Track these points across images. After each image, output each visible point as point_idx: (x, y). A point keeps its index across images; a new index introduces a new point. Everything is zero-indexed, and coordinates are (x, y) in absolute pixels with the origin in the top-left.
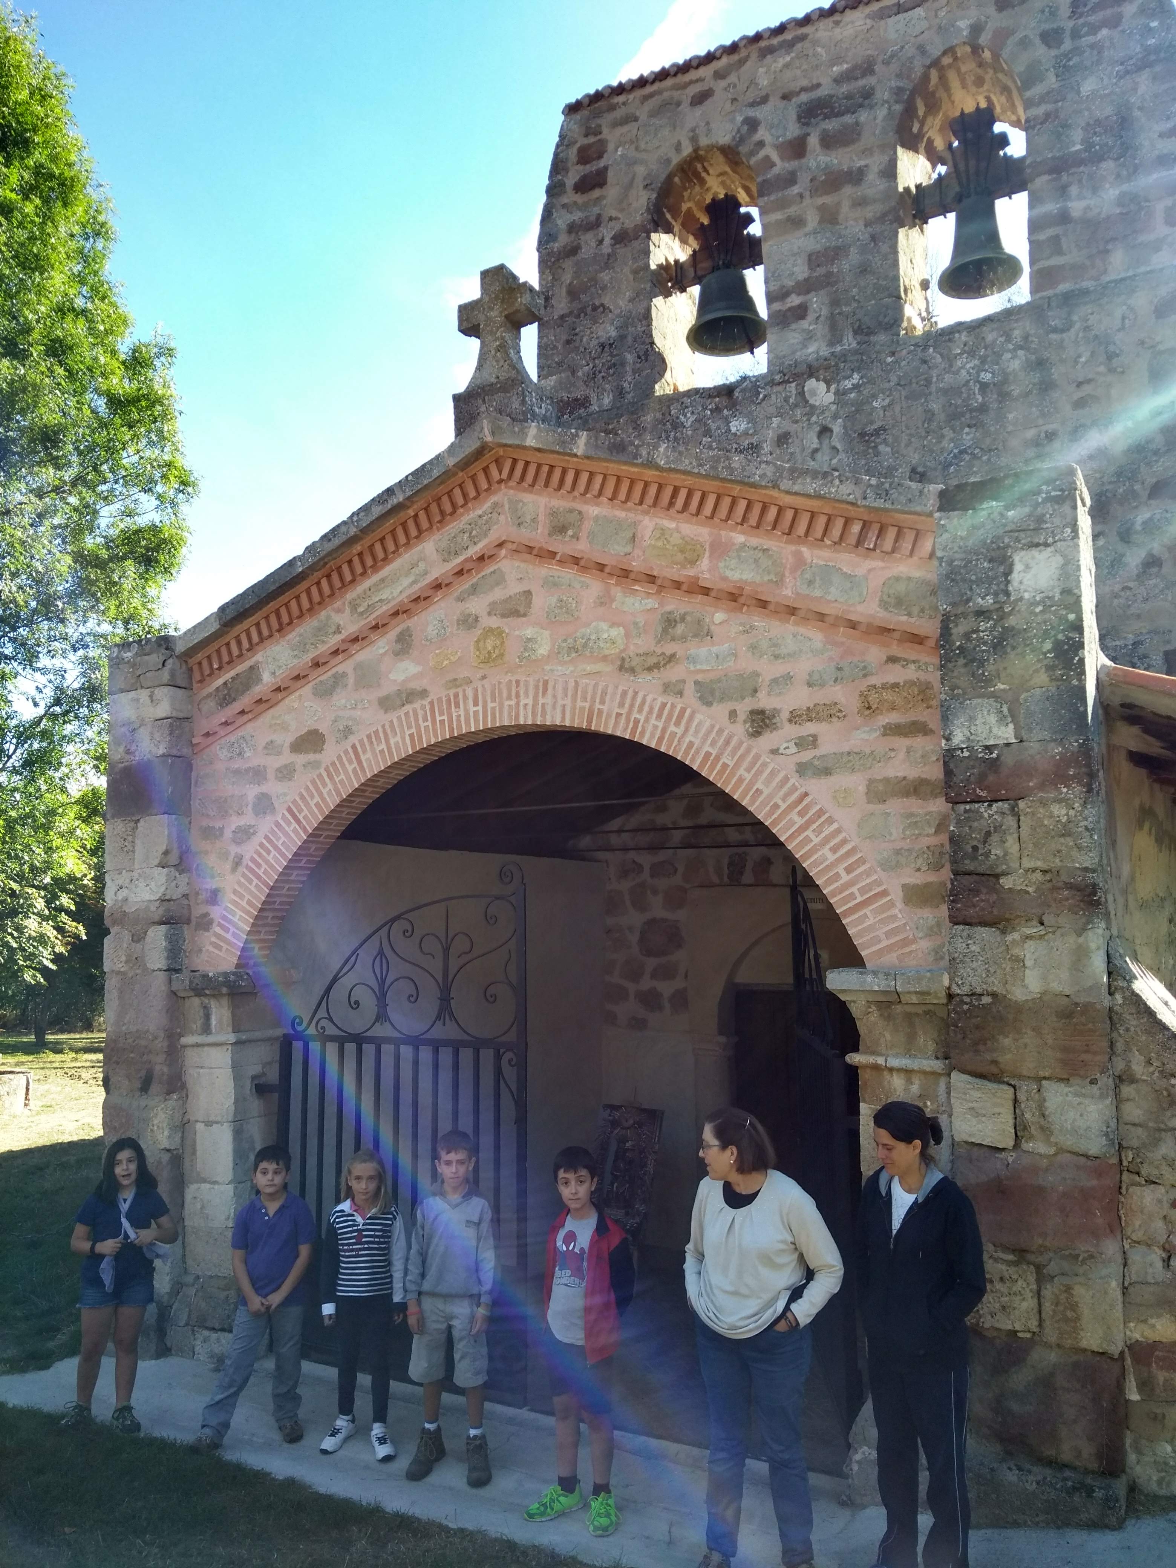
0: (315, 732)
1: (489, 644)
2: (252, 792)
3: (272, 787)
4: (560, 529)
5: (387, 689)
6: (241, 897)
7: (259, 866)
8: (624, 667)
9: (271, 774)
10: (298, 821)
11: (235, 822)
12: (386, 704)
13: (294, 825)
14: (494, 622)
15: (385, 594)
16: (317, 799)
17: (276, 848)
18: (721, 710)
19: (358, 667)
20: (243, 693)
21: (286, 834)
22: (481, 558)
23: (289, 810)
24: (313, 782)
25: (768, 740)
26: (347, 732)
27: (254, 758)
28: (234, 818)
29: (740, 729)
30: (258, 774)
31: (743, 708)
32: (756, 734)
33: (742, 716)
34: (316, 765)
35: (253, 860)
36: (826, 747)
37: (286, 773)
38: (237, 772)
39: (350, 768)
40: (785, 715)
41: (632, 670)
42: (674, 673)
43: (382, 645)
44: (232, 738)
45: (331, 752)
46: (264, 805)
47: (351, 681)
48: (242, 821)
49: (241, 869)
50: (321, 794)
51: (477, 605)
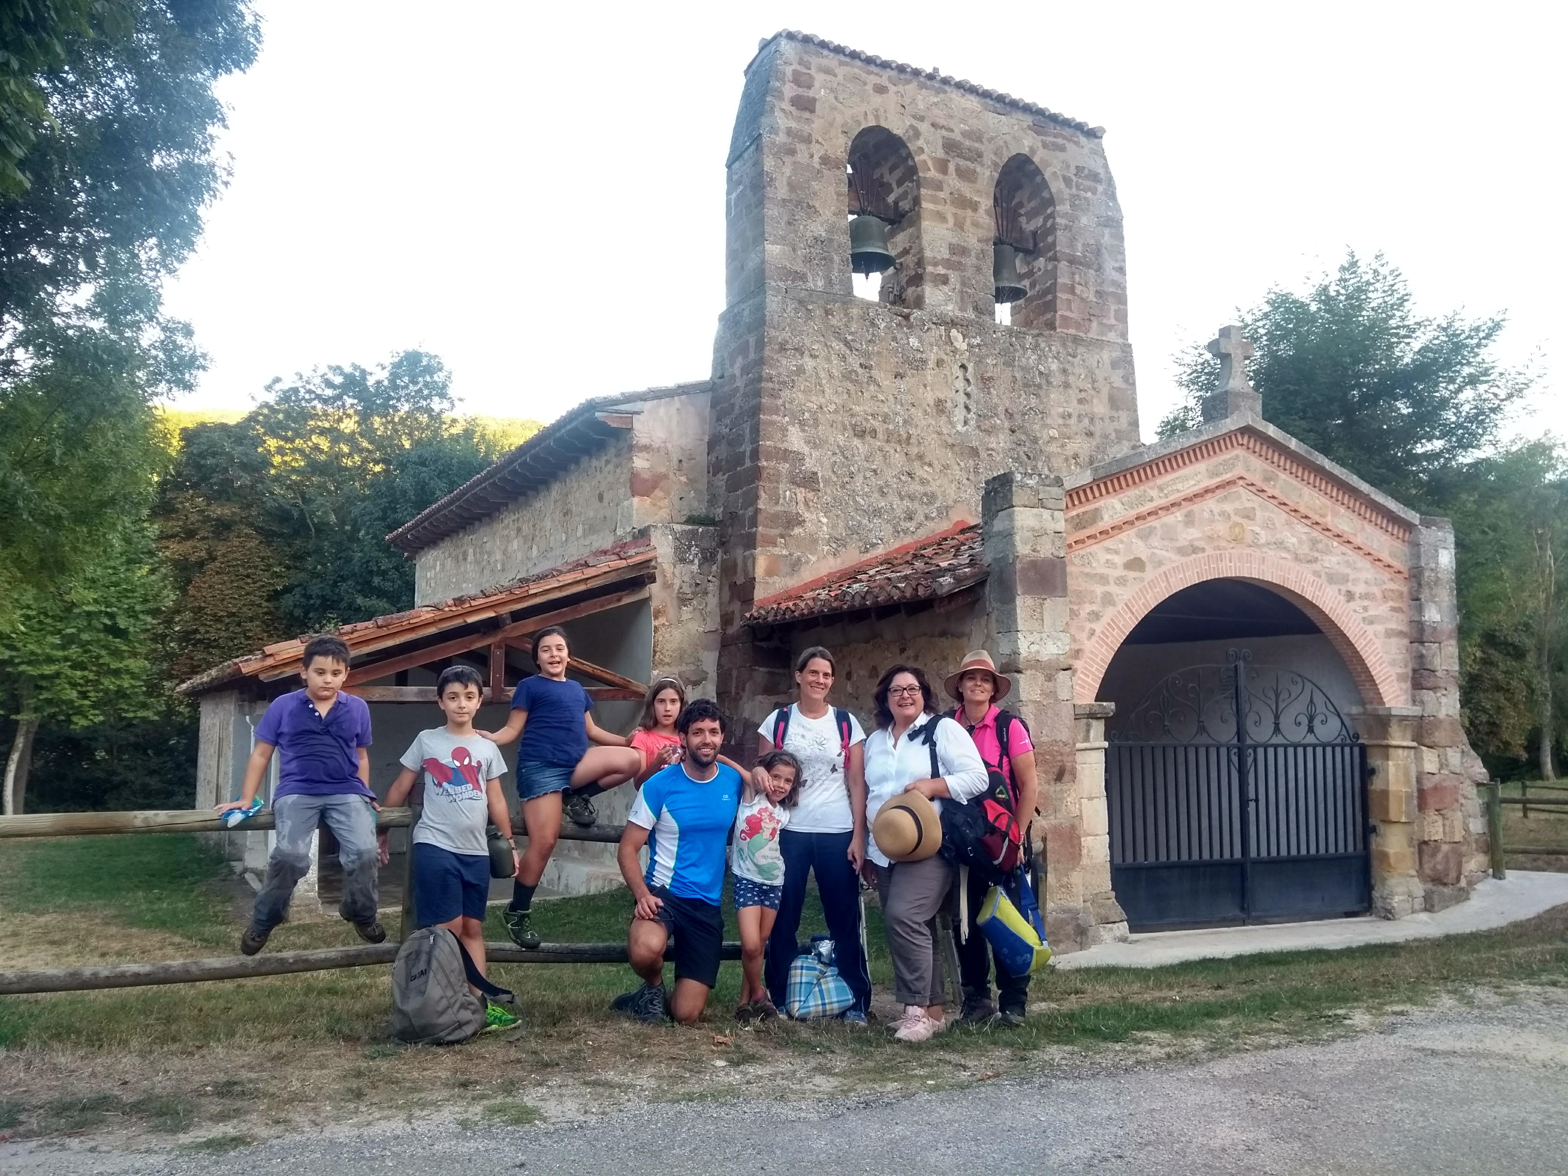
0: (1139, 559)
1: (1237, 530)
2: (1099, 590)
3: (1112, 588)
4: (1267, 479)
5: (1182, 543)
6: (1097, 656)
7: (1107, 637)
8: (1297, 558)
9: (1112, 581)
10: (1133, 613)
11: (1088, 608)
12: (1181, 551)
13: (1130, 615)
14: (1238, 519)
15: (1180, 486)
16: (1143, 600)
17: (1118, 627)
18: (1335, 588)
19: (1164, 525)
20: (1091, 524)
21: (1124, 619)
22: (1228, 483)
23: (1126, 605)
24: (1141, 590)
25: (1353, 605)
26: (1160, 563)
27: (1099, 568)
28: (1087, 605)
29: (1342, 598)
30: (1103, 579)
31: (1344, 588)
32: (1348, 601)
33: (1343, 593)
34: (1142, 580)
35: (1103, 633)
36: (1371, 612)
37: (1121, 581)
38: (1087, 575)
39: (1163, 585)
40: (1357, 595)
41: (1300, 561)
42: (1317, 567)
43: (1178, 515)
44: (1082, 552)
45: (1149, 574)
46: (1108, 600)
47: (1159, 532)
48: (1094, 608)
49: (1094, 639)
50: (1146, 598)
51: (1228, 507)
